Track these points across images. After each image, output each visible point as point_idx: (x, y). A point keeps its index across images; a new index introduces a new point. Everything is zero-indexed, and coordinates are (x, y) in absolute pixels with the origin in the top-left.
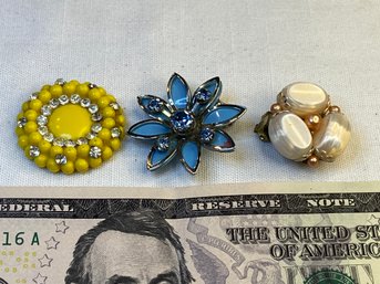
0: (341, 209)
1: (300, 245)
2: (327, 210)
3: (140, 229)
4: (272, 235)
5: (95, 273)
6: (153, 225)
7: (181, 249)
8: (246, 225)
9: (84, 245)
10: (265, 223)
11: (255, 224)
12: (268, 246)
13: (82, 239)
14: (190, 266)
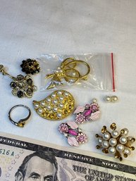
0: (113, 168)
1: (96, 177)
2: (108, 167)
3: (46, 158)
4: (87, 171)
5: (28, 169)
6: (50, 158)
7: (57, 168)
8: (80, 165)
9: (27, 159)
10: (86, 167)
11: (83, 166)
12: (85, 175)
13: (27, 157)
14: (58, 175)
